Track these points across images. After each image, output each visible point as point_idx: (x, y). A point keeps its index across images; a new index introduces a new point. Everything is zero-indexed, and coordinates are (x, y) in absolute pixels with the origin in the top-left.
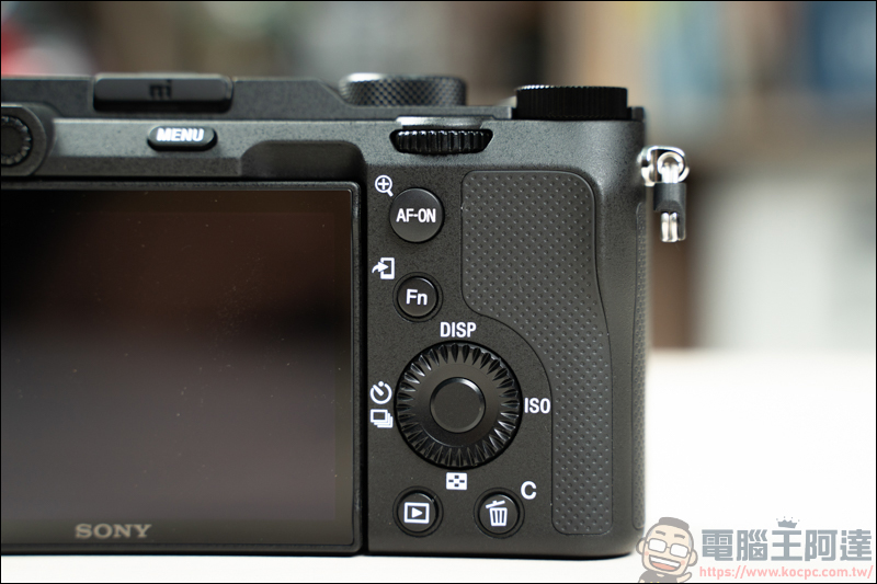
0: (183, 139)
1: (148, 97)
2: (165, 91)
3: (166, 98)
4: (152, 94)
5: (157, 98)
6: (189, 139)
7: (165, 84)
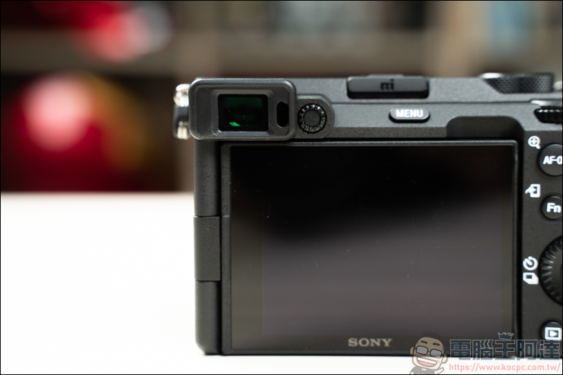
0: (411, 116)
1: (380, 90)
2: (390, 86)
3: (390, 90)
4: (382, 88)
5: (386, 90)
6: (415, 116)
7: (389, 82)
